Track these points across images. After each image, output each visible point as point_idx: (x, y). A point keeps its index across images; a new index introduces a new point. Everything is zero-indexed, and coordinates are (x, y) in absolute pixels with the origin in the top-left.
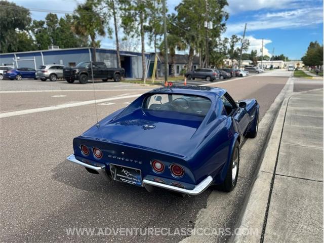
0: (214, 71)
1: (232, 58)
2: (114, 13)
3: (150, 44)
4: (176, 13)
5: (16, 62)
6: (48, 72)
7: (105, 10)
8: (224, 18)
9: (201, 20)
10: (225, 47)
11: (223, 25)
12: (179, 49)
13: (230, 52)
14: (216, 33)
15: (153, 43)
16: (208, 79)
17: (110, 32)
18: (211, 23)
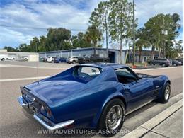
0: (168, 60)
2: (106, 29)
3: (126, 45)
5: (61, 55)
6: (72, 60)
7: (102, 28)
8: (177, 28)
11: (177, 32)
12: (145, 47)
14: (171, 37)
16: (164, 65)
17: (103, 39)
18: (166, 31)
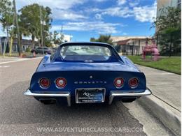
1: (55, 43)
4: (20, 13)
8: (50, 21)
9: (38, 19)
10: (51, 37)
11: (50, 24)
12: (25, 35)
13: (54, 40)
14: (46, 28)
15: (6, 30)
18: (44, 22)
